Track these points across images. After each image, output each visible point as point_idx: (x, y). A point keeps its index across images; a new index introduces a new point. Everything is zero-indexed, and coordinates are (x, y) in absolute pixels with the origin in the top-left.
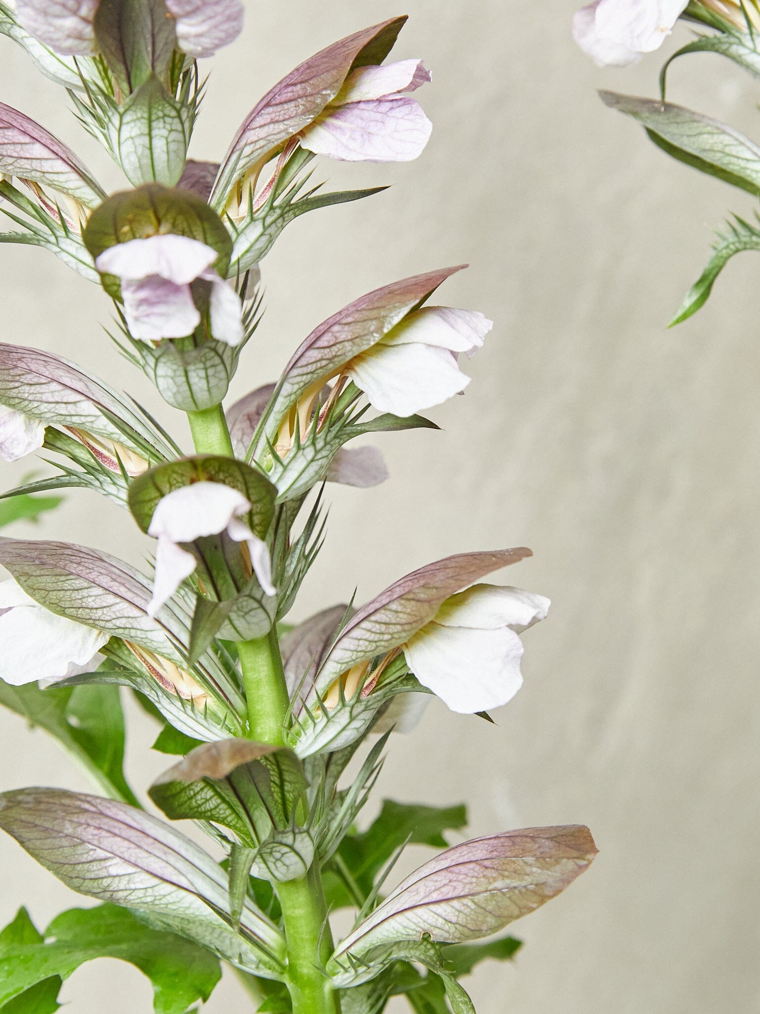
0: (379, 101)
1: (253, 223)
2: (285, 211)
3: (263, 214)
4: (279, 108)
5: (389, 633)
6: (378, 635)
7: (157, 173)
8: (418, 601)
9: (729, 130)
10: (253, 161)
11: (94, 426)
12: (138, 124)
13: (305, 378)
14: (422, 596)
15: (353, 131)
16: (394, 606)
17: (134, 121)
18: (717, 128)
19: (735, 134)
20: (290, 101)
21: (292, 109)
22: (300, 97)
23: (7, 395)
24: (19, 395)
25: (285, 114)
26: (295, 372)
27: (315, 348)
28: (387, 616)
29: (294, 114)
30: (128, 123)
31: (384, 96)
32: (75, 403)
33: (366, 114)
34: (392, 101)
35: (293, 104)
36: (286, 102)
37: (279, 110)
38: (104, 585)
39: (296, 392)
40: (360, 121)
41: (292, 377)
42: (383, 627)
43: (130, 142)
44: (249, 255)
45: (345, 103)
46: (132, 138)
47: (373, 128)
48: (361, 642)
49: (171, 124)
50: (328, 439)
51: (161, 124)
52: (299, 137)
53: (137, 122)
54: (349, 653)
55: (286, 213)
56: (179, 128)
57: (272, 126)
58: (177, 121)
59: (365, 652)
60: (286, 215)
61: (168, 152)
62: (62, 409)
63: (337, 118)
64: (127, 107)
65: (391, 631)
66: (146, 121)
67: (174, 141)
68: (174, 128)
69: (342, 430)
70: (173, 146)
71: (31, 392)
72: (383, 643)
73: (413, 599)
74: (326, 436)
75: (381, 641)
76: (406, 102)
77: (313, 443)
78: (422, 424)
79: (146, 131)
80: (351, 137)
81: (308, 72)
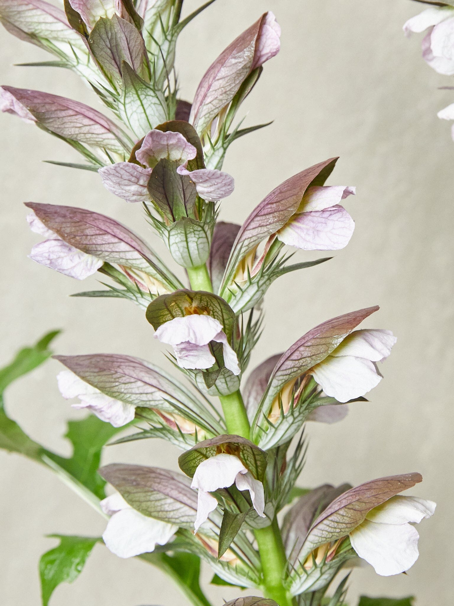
0: (323, 211)
1: (251, 285)
2: (271, 276)
3: (257, 280)
4: (264, 218)
5: (339, 528)
6: (333, 529)
7: (193, 260)
8: (355, 510)
10: (250, 249)
12: (179, 236)
13: (285, 378)
14: (357, 507)
15: (308, 230)
16: (341, 512)
20: (270, 214)
21: (271, 218)
22: (276, 211)
23: (111, 391)
24: (119, 390)
25: (267, 221)
26: (279, 372)
27: (290, 360)
28: (338, 518)
29: (272, 222)
30: (173, 235)
31: (326, 208)
32: (152, 393)
33: (315, 219)
34: (331, 211)
35: (271, 216)
36: (267, 214)
37: (264, 219)
38: (174, 496)
39: (280, 385)
40: (312, 223)
41: (278, 376)
42: (336, 525)
43: (175, 245)
44: (250, 303)
45: (303, 212)
46: (176, 243)
47: (320, 227)
48: (324, 532)
50: (301, 411)
51: (193, 235)
52: (277, 234)
54: (317, 538)
55: (271, 277)
56: (204, 236)
57: (260, 228)
58: (202, 232)
59: (326, 538)
61: (198, 249)
62: (144, 397)
63: (298, 222)
64: (171, 227)
65: (340, 527)
66: (183, 235)
67: (201, 243)
68: (200, 236)
69: (309, 406)
70: (201, 246)
71: (125, 388)
72: (336, 534)
73: (352, 509)
74: (300, 409)
75: (335, 532)
76: (340, 210)
77: (292, 414)
79: (184, 239)
80: (307, 233)
81: (280, 195)
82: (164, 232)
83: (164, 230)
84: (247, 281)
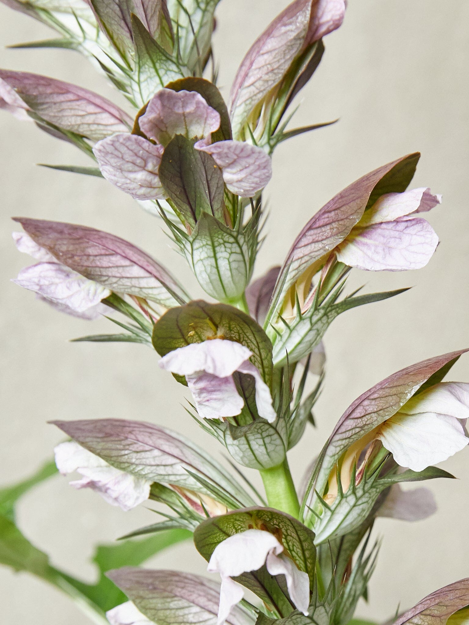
0: (397, 221)
1: (302, 321)
2: (328, 310)
3: (310, 314)
4: (319, 231)
7: (225, 286)
8: (433, 616)
10: (300, 273)
11: (187, 482)
12: (205, 249)
13: (345, 442)
14: (436, 612)
15: (376, 246)
16: (415, 620)
17: (202, 247)
20: (327, 225)
21: (328, 231)
22: (334, 222)
23: (119, 460)
24: (128, 461)
25: (323, 235)
26: (337, 437)
27: (351, 419)
29: (329, 235)
30: (197, 249)
31: (400, 218)
32: (172, 465)
33: (387, 233)
34: (407, 221)
35: (328, 227)
36: (323, 226)
37: (319, 232)
38: (202, 604)
39: (338, 453)
40: (382, 238)
41: (335, 441)
43: (200, 263)
44: (301, 346)
45: (370, 224)
46: (201, 260)
47: (392, 244)
49: (230, 248)
50: (366, 488)
51: (223, 249)
52: (336, 252)
53: (204, 248)
55: (329, 312)
56: (238, 250)
57: (313, 245)
58: (235, 245)
60: (329, 314)
61: (231, 270)
62: (162, 470)
63: (364, 236)
64: (194, 237)
66: (210, 247)
67: (235, 261)
68: (234, 250)
69: (377, 482)
70: (234, 265)
71: (137, 457)
73: (429, 615)
74: (364, 487)
76: (419, 221)
77: (354, 493)
78: (441, 474)
79: (212, 255)
80: (375, 251)
81: (340, 201)
82: (186, 246)
83: (186, 243)
84: (296, 315)
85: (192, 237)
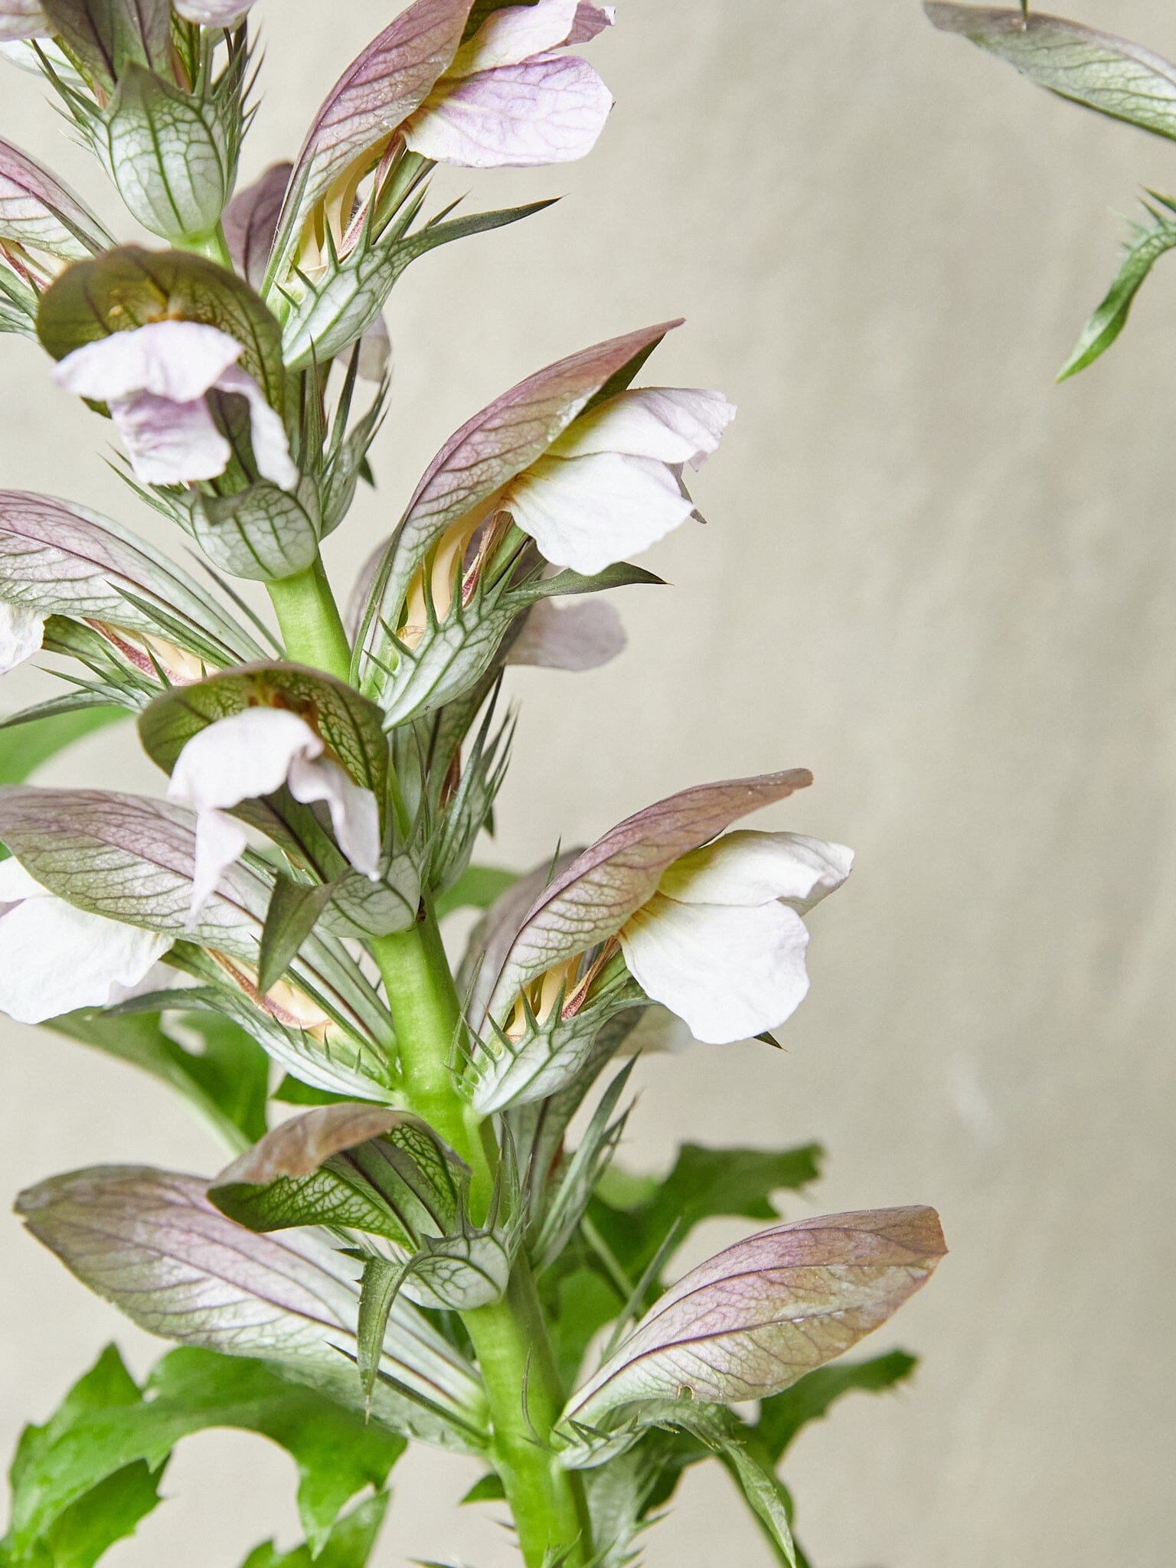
0: (526, 65)
1: (340, 275)
2: (392, 251)
3: (355, 261)
4: (367, 89)
5: (590, 920)
6: (576, 923)
7: (181, 210)
8: (631, 867)
9: (1137, 53)
10: (332, 177)
11: (119, 613)
12: (137, 137)
13: (438, 519)
14: (637, 860)
15: (486, 117)
16: (596, 877)
17: (129, 132)
18: (1116, 51)
19: (1147, 59)
20: (382, 77)
21: (386, 90)
22: (395, 71)
25: (375, 99)
26: (422, 510)
27: (448, 472)
28: (586, 892)
29: (388, 99)
30: (120, 137)
31: (532, 57)
32: (86, 579)
33: (506, 88)
34: (546, 63)
35: (386, 82)
36: (375, 80)
37: (366, 92)
38: (159, 858)
39: (423, 543)
40: (496, 101)
41: (417, 519)
42: (582, 910)
43: (127, 166)
44: (339, 326)
45: (472, 72)
46: (130, 160)
47: (518, 109)
48: (552, 934)
49: (188, 133)
50: (484, 612)
51: (173, 135)
52: (403, 132)
53: (133, 133)
54: (536, 952)
55: (395, 255)
56: (204, 136)
57: (356, 119)
58: (198, 126)
59: (558, 950)
60: (394, 259)
61: (190, 177)
62: (66, 591)
63: (460, 98)
64: (113, 113)
65: (593, 917)
66: (147, 132)
67: (198, 158)
68: (194, 137)
69: (505, 597)
70: (197, 167)
71: (16, 566)
72: (582, 936)
73: (624, 865)
74: (480, 608)
75: (580, 932)
76: (570, 63)
77: (460, 621)
78: (635, 576)
79: (151, 147)
80: (483, 127)
81: (408, 27)
82: (97, 131)
83: (96, 125)
84: (327, 264)
85: (108, 113)
